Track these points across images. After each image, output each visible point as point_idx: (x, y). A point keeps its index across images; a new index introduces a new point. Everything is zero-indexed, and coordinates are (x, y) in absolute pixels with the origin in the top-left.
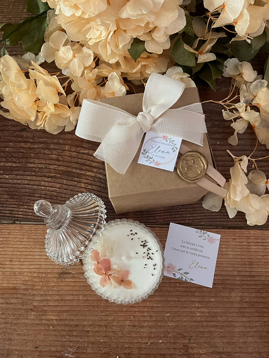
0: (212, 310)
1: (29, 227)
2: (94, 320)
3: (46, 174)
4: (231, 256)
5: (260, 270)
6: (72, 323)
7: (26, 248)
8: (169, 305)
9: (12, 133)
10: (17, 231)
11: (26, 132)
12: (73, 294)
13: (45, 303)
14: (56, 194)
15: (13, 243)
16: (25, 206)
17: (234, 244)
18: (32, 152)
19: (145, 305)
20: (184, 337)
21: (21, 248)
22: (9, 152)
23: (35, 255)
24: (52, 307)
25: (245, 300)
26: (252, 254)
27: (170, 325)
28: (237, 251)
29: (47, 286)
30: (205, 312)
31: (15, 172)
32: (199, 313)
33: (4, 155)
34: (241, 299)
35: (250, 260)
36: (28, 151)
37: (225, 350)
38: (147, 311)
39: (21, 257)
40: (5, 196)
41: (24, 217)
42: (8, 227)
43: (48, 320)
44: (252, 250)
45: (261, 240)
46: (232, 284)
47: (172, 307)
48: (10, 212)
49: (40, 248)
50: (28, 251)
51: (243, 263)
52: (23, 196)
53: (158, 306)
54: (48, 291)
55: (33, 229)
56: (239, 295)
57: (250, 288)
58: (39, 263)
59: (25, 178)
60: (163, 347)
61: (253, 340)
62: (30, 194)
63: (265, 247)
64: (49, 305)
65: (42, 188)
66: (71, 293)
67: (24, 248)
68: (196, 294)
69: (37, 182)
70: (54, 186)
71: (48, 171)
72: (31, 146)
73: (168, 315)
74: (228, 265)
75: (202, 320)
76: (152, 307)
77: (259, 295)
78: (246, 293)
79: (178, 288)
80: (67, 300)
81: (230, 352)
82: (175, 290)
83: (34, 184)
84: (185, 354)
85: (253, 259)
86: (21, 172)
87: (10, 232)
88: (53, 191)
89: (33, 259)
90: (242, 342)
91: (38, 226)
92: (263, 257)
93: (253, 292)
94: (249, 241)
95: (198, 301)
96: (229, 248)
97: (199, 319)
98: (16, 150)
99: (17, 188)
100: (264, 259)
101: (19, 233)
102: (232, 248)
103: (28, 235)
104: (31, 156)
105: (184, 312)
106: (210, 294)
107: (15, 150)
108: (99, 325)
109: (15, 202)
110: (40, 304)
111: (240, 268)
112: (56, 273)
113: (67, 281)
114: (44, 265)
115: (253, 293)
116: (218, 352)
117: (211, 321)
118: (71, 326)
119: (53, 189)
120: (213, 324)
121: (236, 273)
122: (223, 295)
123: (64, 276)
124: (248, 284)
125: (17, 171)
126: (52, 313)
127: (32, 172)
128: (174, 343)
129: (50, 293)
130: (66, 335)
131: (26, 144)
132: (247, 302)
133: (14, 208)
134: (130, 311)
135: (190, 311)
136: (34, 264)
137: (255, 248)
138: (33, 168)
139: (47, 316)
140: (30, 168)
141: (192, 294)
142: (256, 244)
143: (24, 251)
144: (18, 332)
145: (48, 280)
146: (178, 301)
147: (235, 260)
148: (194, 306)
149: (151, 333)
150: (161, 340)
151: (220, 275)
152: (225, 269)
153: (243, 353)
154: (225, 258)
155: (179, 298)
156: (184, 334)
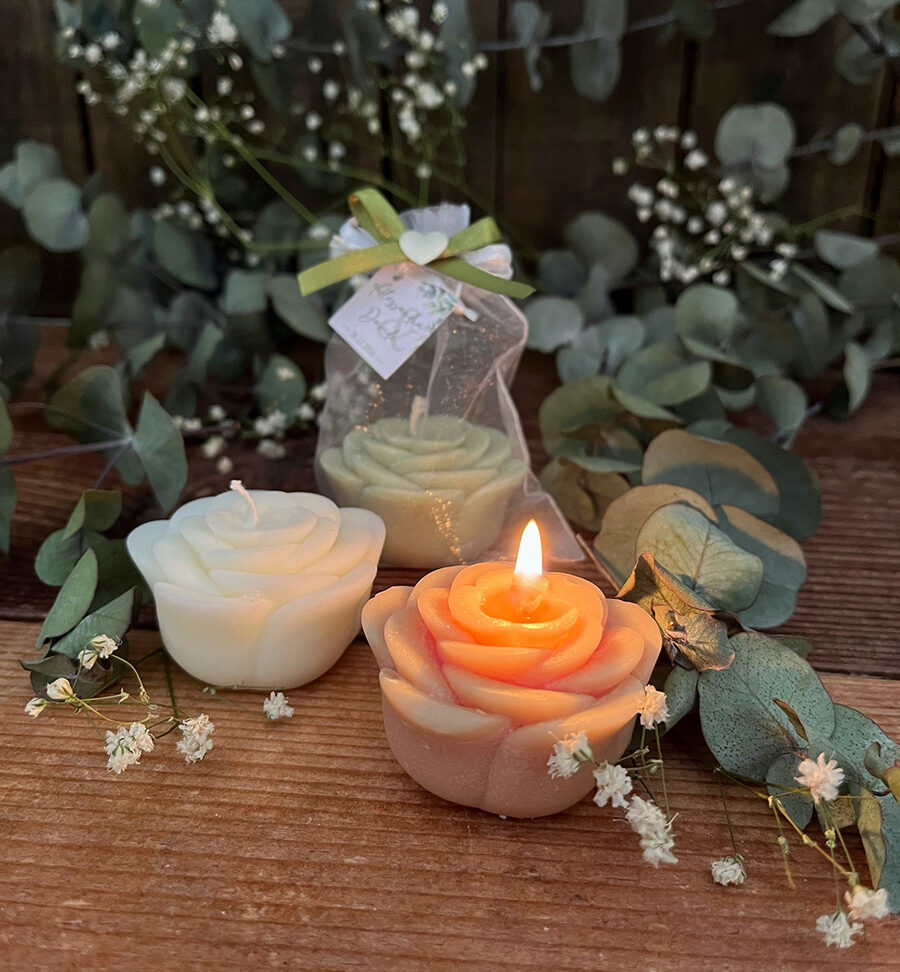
0: (337, 901)
25: (534, 874)
30: (295, 908)
47: (121, 873)
73: (80, 903)
75: (269, 938)
97: (249, 933)
115: (585, 849)
117: (315, 950)
122: (419, 848)
132: (548, 882)
135: (211, 895)
146: (166, 852)
148: (241, 878)
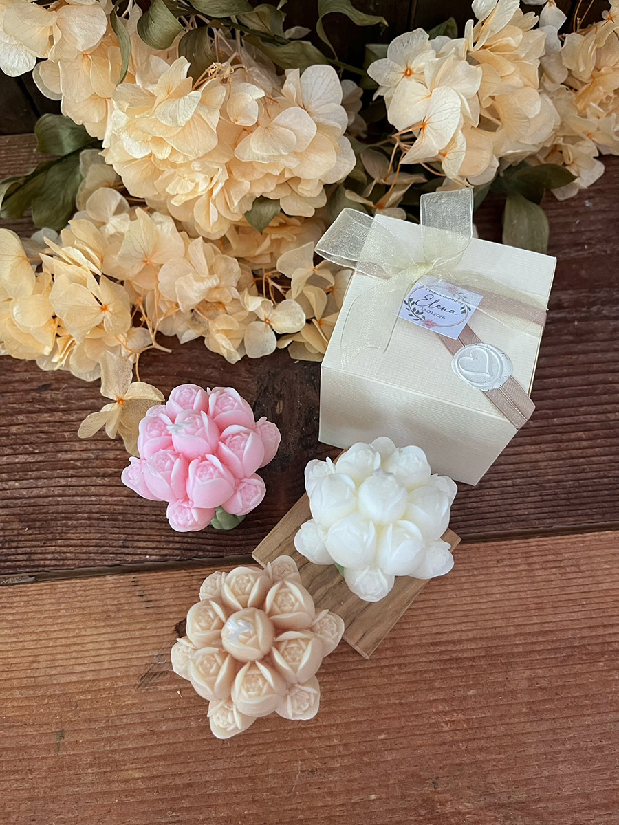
1: (69, 585)
2: (225, 769)
3: (98, 470)
4: (498, 596)
5: (559, 617)
6: (178, 781)
7: (66, 630)
8: (383, 716)
9: (22, 395)
10: (44, 597)
11: (52, 390)
12: (175, 716)
13: (115, 745)
14: (122, 510)
15: (35, 622)
16: (59, 541)
17: (501, 570)
18: (67, 429)
19: (333, 723)
20: (422, 781)
21: (55, 631)
22: (19, 434)
23: (87, 643)
24: (132, 752)
26: (539, 586)
27: (389, 759)
28: (509, 585)
29: (117, 708)
31: (34, 474)
32: (447, 724)
33: (8, 442)
34: (530, 684)
35: (537, 600)
36: (59, 428)
37: (514, 798)
38: (337, 735)
39: (55, 652)
40: (15, 526)
41: (58, 563)
42: (25, 589)
43: (126, 781)
44: (539, 579)
45: (553, 556)
46: (508, 655)
48: (27, 556)
49: (96, 627)
50: (70, 635)
51: (524, 607)
52: (52, 520)
53: (359, 719)
54: (119, 717)
55: (78, 589)
56: (525, 676)
57: (546, 659)
58: (95, 659)
59: (55, 482)
60: (381, 809)
61: (569, 768)
62: (67, 515)
63: (563, 570)
64: (125, 747)
65: (92, 501)
66: (171, 716)
67: (61, 630)
68: (437, 685)
69: (82, 488)
70: (117, 494)
71: (102, 465)
72: (64, 417)
74: (494, 615)
76: (348, 725)
77: (566, 670)
78: (539, 670)
79: (397, 677)
80: (163, 732)
81: (524, 803)
82: (390, 682)
83: (74, 492)
84: (429, 819)
85: (542, 597)
86: (45, 472)
87: (28, 599)
88: (115, 503)
89: (82, 651)
90: (547, 777)
91: (88, 580)
92: (561, 591)
93: (553, 667)
94: (530, 560)
95: (442, 699)
96: (490, 580)
98: (34, 428)
99: (40, 506)
100: (566, 594)
101: (49, 601)
102: (498, 580)
103: (69, 602)
104: (65, 437)
105: (416, 726)
106: (466, 681)
107: (30, 429)
108: (236, 779)
109: (36, 534)
110: (106, 749)
111: (520, 619)
112: (134, 676)
113: (161, 691)
114: (106, 663)
116: (499, 805)
118: (176, 788)
119: (116, 499)
120: (482, 743)
121: (511, 630)
123: (153, 681)
124: (540, 651)
125: (37, 470)
126: (134, 766)
127: (69, 469)
128: (403, 797)
129: (125, 721)
130: (166, 810)
131: (54, 415)
133: (34, 547)
134: (302, 739)
136: (86, 662)
137: (544, 573)
138: (72, 462)
139: (123, 772)
140: (65, 463)
141: (427, 686)
142: (544, 566)
143: (61, 638)
144: (61, 816)
145: (118, 693)
147: (507, 603)
149: (349, 781)
150: (375, 794)
151: (481, 638)
152: (489, 624)
153: (552, 800)
154: (487, 602)
155: (401, 699)
156: (421, 773)
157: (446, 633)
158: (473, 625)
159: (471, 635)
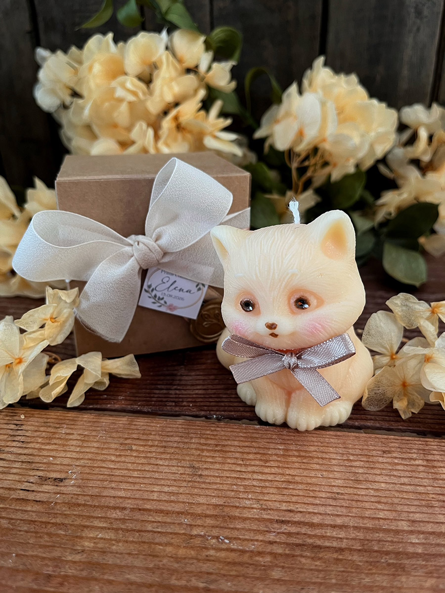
35: (442, 498)
74: (377, 504)
96: (373, 468)
157: (301, 512)
158: (344, 510)
159: (339, 521)
